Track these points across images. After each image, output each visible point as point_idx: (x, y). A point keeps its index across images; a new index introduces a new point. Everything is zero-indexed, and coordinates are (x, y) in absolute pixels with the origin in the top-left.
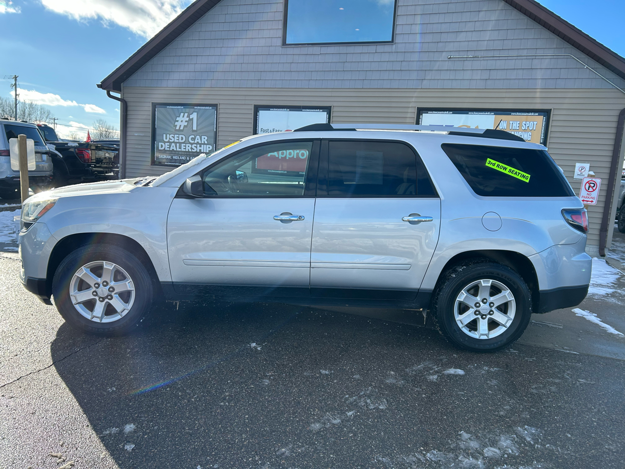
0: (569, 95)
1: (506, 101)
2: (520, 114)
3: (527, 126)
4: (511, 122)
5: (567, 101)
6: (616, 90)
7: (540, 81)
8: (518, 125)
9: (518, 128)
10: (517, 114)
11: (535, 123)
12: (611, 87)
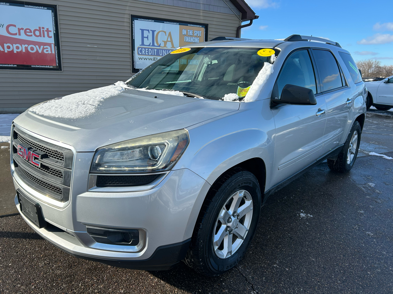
0: (216, 16)
1: (185, 16)
2: (193, 25)
3: (197, 33)
4: (188, 31)
5: (215, 19)
6: (236, 16)
7: (202, 4)
8: (192, 33)
9: (192, 35)
10: (191, 25)
11: (201, 32)
12: (233, 14)
